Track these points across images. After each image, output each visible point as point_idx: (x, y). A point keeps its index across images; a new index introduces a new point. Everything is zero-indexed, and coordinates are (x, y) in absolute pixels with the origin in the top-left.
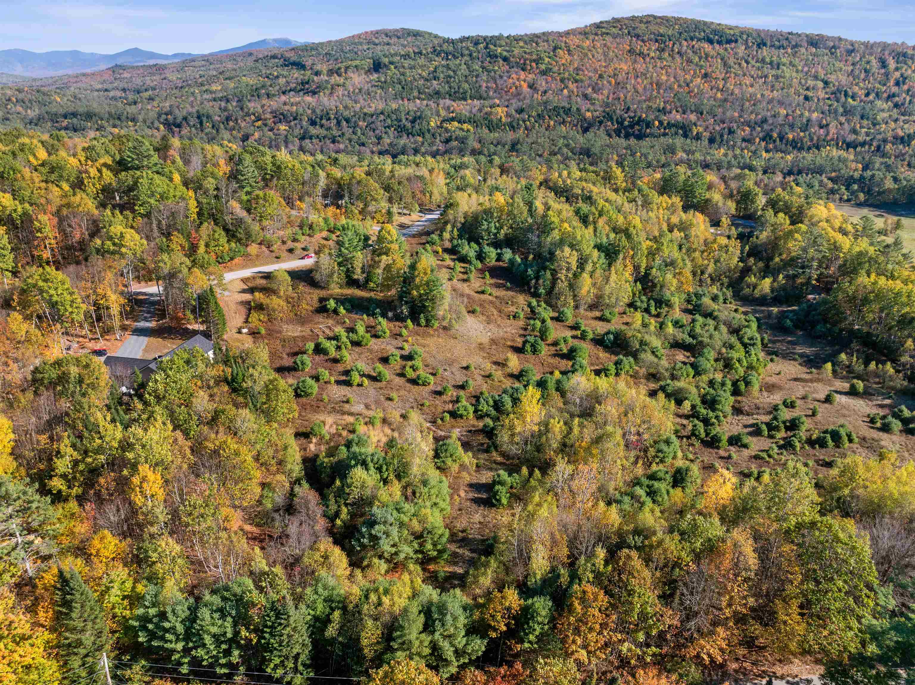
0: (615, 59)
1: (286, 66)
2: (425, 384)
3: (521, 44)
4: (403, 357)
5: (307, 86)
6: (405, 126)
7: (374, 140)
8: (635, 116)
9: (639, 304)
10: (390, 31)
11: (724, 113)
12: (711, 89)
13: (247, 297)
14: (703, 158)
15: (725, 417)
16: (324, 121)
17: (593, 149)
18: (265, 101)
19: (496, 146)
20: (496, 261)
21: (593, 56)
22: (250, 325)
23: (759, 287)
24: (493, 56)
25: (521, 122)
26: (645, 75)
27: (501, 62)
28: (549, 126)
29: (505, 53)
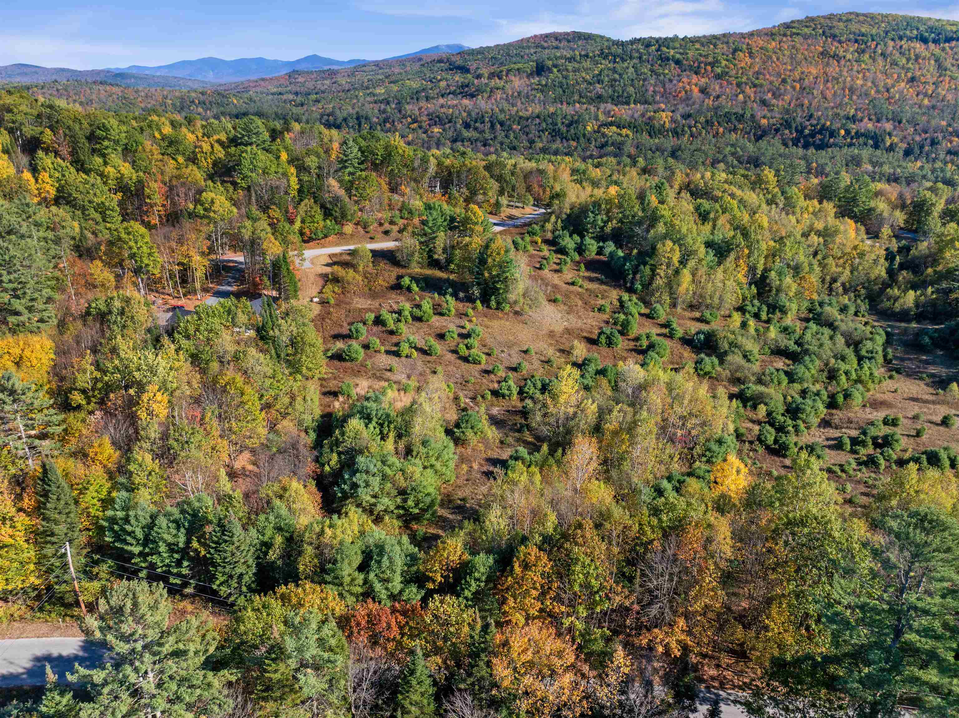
0: (803, 62)
1: (451, 70)
2: (476, 362)
3: (697, 46)
4: (461, 336)
5: (466, 89)
6: (559, 130)
7: (527, 144)
8: (817, 124)
9: (749, 308)
10: (561, 34)
11: (928, 122)
12: (917, 95)
13: (328, 270)
14: (892, 171)
15: (808, 428)
16: (478, 125)
17: (762, 158)
18: (423, 103)
19: (653, 152)
20: (597, 254)
21: (778, 59)
22: (323, 295)
23: (902, 300)
24: (665, 59)
25: (686, 129)
26: (837, 79)
27: (673, 65)
28: (717, 133)
29: (678, 56)
